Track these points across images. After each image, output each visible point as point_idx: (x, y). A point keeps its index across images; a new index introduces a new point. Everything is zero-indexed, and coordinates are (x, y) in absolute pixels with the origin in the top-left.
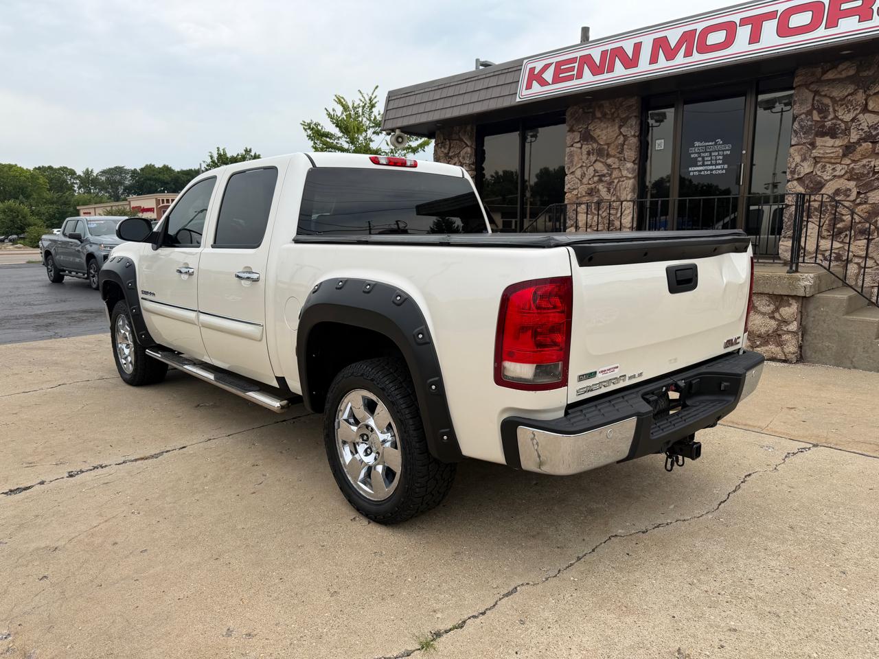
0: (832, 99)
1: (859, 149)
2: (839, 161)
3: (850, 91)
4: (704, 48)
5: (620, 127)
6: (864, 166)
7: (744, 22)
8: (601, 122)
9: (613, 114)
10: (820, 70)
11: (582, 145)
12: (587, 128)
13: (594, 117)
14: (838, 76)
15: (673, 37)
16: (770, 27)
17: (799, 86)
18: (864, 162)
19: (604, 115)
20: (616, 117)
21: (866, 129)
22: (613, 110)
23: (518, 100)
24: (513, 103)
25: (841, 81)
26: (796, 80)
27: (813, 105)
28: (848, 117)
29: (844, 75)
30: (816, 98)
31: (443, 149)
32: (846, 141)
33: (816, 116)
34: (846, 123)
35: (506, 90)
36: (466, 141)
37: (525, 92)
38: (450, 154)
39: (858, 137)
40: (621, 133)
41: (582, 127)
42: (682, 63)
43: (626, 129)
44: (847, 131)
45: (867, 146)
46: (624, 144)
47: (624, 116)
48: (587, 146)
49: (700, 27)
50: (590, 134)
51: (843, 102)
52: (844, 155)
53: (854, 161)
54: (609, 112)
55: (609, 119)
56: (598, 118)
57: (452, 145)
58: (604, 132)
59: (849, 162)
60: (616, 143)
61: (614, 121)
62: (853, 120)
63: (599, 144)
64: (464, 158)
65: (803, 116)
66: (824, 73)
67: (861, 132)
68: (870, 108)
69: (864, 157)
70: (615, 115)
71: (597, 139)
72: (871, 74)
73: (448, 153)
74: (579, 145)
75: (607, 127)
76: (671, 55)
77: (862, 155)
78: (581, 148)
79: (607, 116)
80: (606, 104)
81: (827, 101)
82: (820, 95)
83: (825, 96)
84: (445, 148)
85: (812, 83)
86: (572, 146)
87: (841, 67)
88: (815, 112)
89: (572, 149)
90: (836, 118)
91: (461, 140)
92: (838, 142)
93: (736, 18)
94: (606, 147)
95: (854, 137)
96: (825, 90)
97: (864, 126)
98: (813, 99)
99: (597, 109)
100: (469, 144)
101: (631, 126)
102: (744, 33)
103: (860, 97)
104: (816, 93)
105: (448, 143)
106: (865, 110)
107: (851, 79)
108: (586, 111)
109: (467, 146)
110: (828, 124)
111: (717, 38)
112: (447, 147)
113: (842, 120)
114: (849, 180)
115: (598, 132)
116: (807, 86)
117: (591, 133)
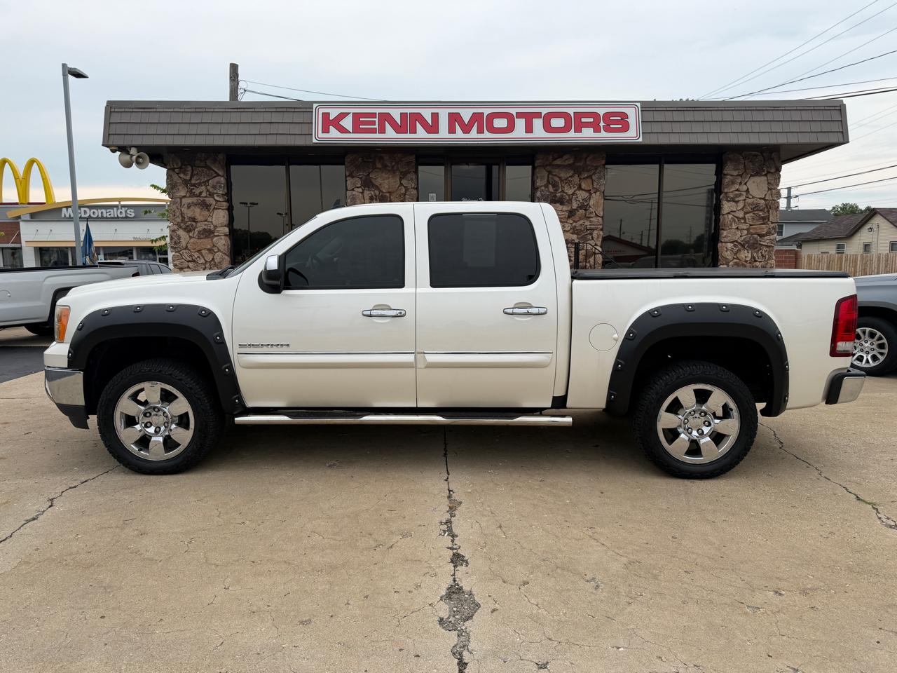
0: (560, 178)
1: (578, 213)
2: (565, 220)
3: (570, 174)
4: (493, 130)
5: (401, 179)
6: (581, 225)
7: (520, 115)
8: (382, 172)
9: (393, 167)
10: (551, 157)
11: (363, 190)
12: (368, 175)
13: (375, 168)
14: (563, 163)
15: (466, 115)
16: (538, 124)
17: (540, 166)
18: (581, 222)
19: (385, 166)
20: (397, 170)
21: (581, 201)
22: (393, 164)
23: (314, 141)
24: (308, 143)
25: (564, 166)
26: (537, 161)
27: (548, 181)
28: (570, 192)
29: (567, 163)
30: (550, 176)
31: (182, 175)
32: (570, 208)
33: (551, 189)
34: (569, 195)
35: (296, 129)
36: (217, 171)
37: (321, 135)
38: (193, 182)
39: (576, 205)
40: (401, 184)
41: (362, 174)
42: (475, 137)
43: (406, 181)
44: (570, 201)
45: (582, 212)
46: (405, 194)
47: (404, 170)
48: (368, 192)
49: (486, 112)
50: (371, 182)
51: (566, 181)
52: (569, 217)
53: (574, 221)
54: (389, 165)
55: (389, 171)
56: (378, 168)
57: (195, 172)
58: (386, 181)
59: (572, 222)
60: (398, 192)
61: (394, 173)
62: (573, 194)
63: (380, 191)
64: (214, 187)
65: (543, 188)
66: (554, 159)
67: (578, 202)
68: (583, 187)
69: (580, 219)
70: (395, 168)
71: (380, 187)
72: (581, 164)
73: (190, 180)
74: (360, 190)
75: (389, 178)
76: (467, 129)
77: (580, 218)
78: (362, 193)
79: (388, 168)
80: (386, 157)
81: (557, 179)
82: (552, 175)
83: (555, 175)
84: (185, 173)
85: (547, 165)
86: (353, 190)
87: (565, 157)
88: (550, 186)
89: (354, 193)
90: (563, 191)
91: (210, 169)
92: (565, 208)
93: (514, 111)
94: (388, 195)
95: (575, 205)
96: (556, 171)
97: (580, 199)
98: (548, 177)
99: (378, 161)
100: (221, 173)
101: (412, 179)
102: (520, 124)
103: (576, 179)
104: (550, 173)
105: (190, 168)
106: (580, 188)
107: (570, 167)
108: (365, 160)
109: (218, 175)
110: (558, 195)
111: (500, 123)
112: (189, 173)
113: (566, 193)
114: (572, 233)
115: (380, 181)
116: (544, 166)
117: (374, 181)
